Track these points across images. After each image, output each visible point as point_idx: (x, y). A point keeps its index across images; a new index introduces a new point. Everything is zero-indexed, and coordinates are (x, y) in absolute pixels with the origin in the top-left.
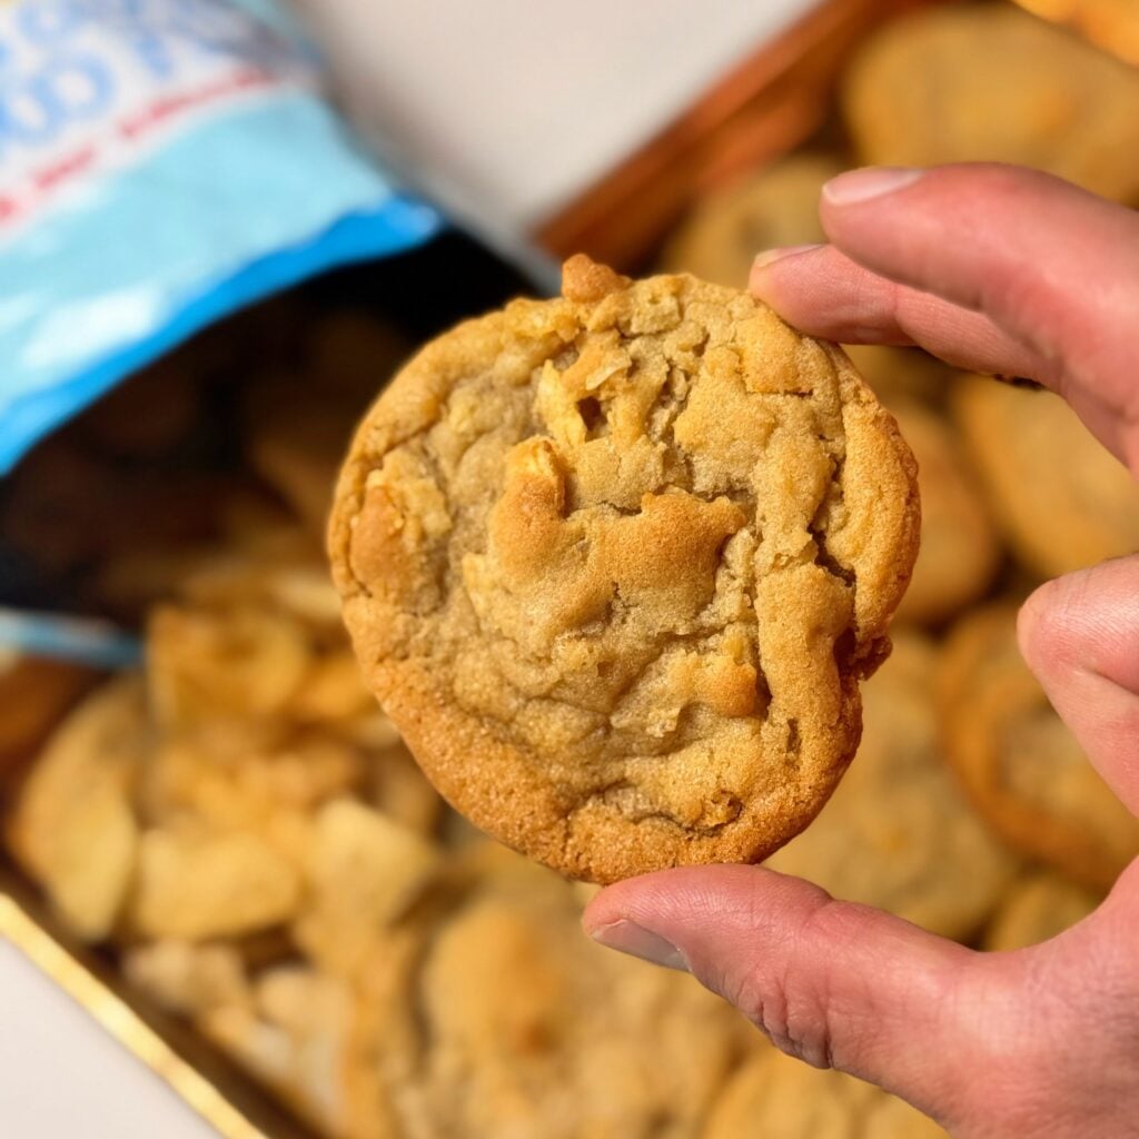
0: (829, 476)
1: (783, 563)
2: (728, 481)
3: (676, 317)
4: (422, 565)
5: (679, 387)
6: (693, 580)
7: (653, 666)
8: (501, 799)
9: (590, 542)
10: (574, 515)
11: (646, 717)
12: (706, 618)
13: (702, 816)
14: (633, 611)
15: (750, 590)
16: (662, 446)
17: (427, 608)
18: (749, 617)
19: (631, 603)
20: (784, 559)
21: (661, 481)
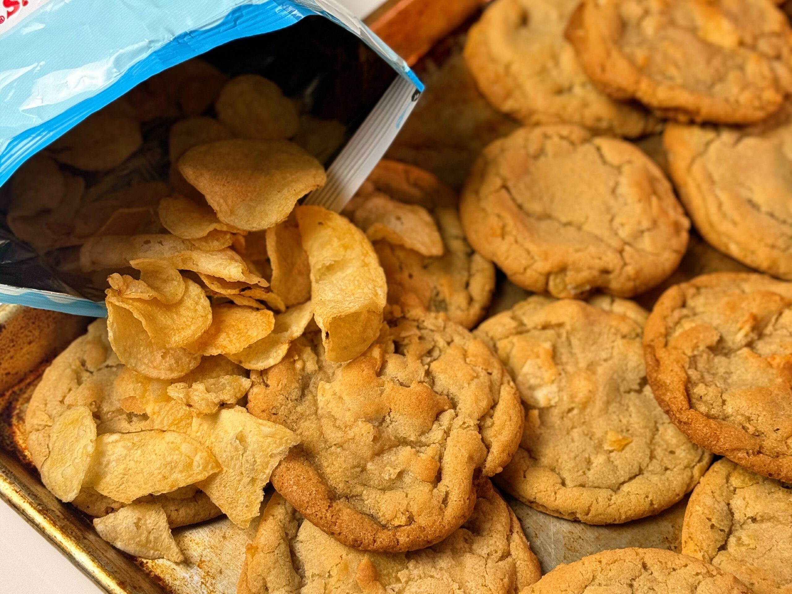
0: (490, 407)
1: (465, 426)
2: (448, 392)
3: (442, 329)
4: (299, 379)
5: (436, 353)
6: (425, 419)
7: (395, 449)
8: (305, 481)
9: (385, 389)
10: (382, 377)
11: (383, 469)
12: (423, 439)
13: (393, 519)
14: (393, 423)
15: (447, 433)
16: (426, 367)
17: (294, 398)
18: (443, 444)
19: (394, 420)
20: (466, 425)
21: (422, 379)
